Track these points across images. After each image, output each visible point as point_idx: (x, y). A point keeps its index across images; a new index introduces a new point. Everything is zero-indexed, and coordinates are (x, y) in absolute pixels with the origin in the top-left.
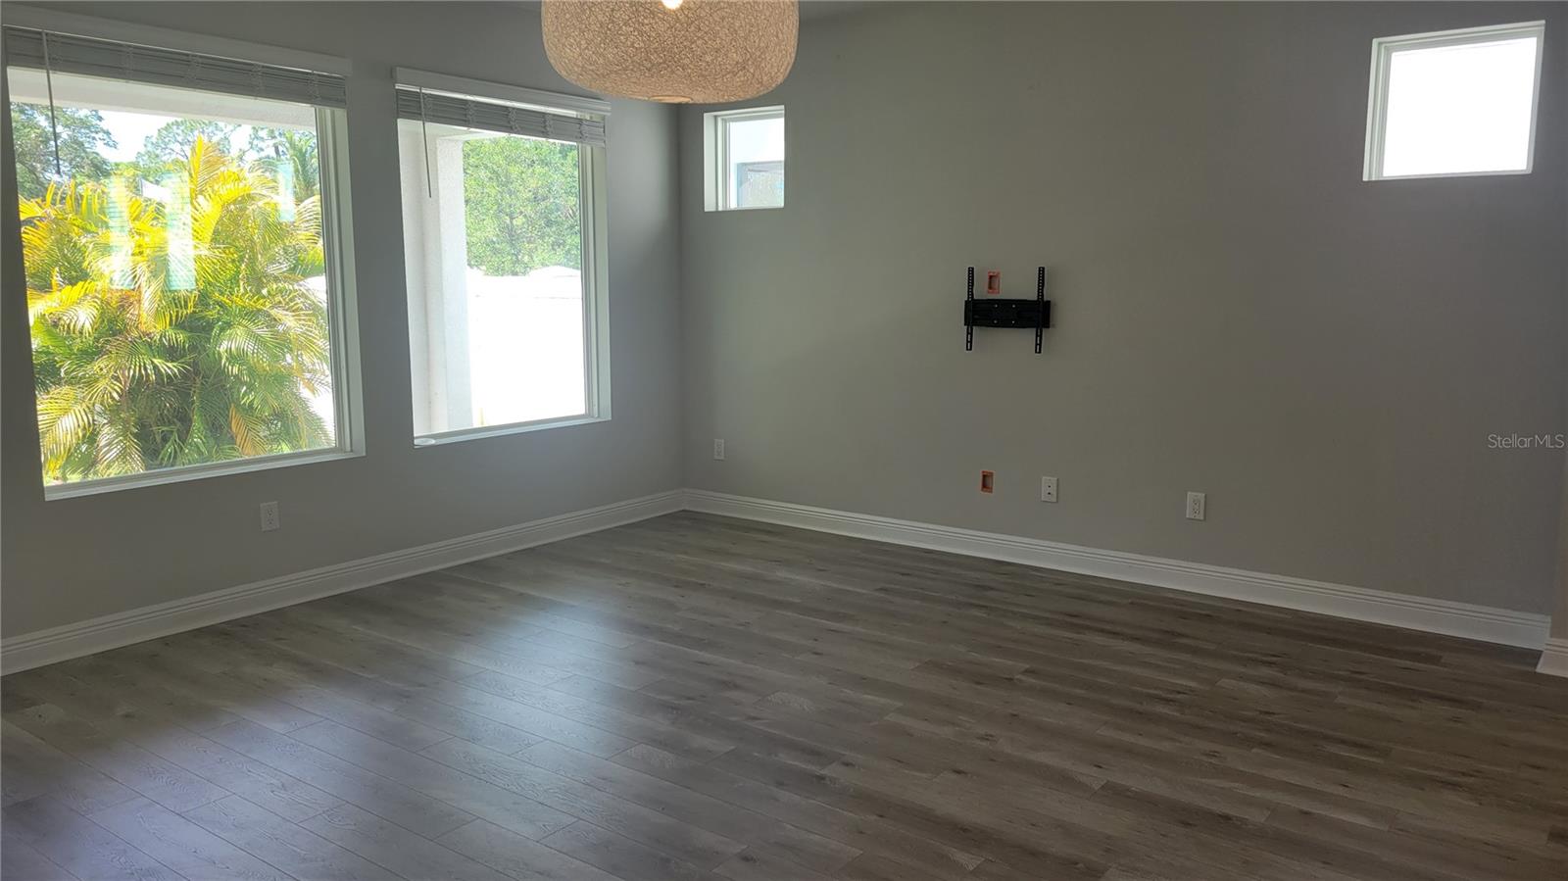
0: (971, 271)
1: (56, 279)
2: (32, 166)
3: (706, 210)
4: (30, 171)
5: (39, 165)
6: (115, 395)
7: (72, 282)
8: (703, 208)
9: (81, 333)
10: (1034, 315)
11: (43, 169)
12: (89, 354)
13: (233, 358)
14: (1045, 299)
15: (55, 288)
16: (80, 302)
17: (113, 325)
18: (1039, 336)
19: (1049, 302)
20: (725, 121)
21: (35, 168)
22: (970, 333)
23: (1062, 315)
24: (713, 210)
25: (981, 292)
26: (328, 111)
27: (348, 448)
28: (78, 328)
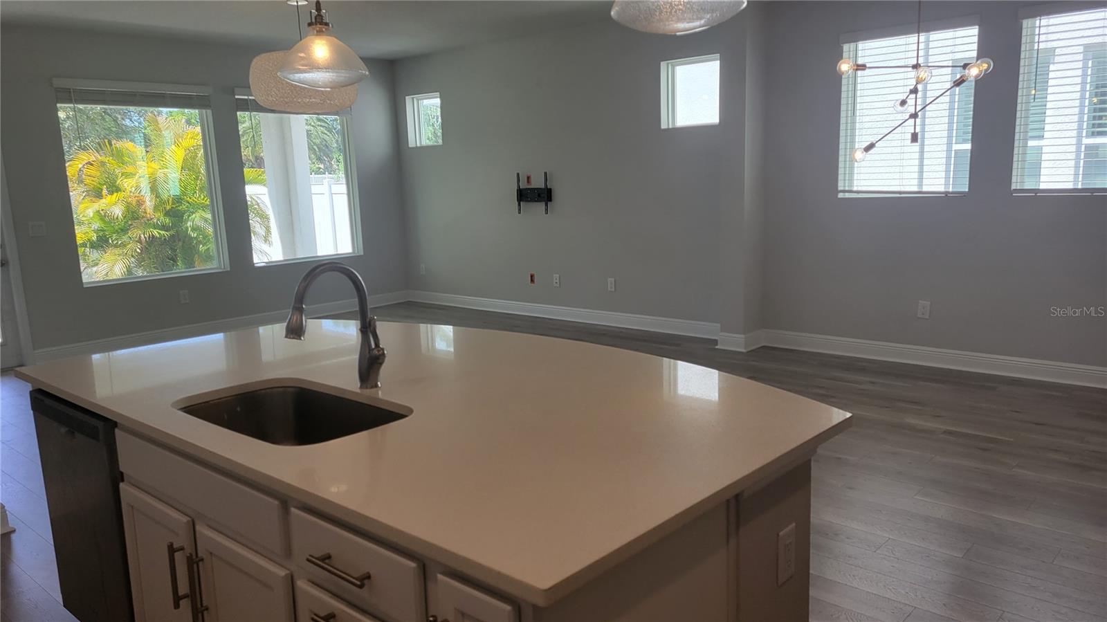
0: (518, 174)
1: (105, 192)
2: (115, 117)
3: (410, 146)
4: (114, 120)
5: (119, 117)
6: (138, 250)
7: (111, 193)
8: (408, 145)
9: (117, 218)
10: (545, 195)
11: (122, 119)
12: (124, 230)
13: (194, 229)
14: (548, 187)
15: (104, 196)
16: (115, 204)
17: (134, 214)
18: (546, 205)
19: (550, 189)
20: (418, 100)
21: (117, 118)
22: (519, 205)
23: (557, 195)
24: (415, 146)
25: (523, 185)
26: (204, 111)
27: (223, 267)
28: (116, 216)
